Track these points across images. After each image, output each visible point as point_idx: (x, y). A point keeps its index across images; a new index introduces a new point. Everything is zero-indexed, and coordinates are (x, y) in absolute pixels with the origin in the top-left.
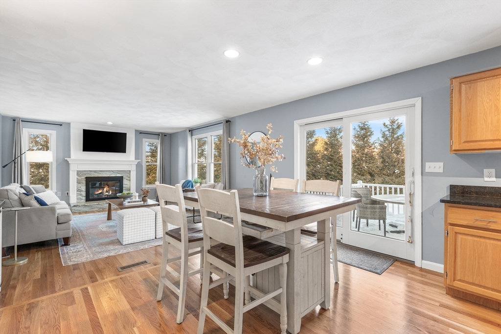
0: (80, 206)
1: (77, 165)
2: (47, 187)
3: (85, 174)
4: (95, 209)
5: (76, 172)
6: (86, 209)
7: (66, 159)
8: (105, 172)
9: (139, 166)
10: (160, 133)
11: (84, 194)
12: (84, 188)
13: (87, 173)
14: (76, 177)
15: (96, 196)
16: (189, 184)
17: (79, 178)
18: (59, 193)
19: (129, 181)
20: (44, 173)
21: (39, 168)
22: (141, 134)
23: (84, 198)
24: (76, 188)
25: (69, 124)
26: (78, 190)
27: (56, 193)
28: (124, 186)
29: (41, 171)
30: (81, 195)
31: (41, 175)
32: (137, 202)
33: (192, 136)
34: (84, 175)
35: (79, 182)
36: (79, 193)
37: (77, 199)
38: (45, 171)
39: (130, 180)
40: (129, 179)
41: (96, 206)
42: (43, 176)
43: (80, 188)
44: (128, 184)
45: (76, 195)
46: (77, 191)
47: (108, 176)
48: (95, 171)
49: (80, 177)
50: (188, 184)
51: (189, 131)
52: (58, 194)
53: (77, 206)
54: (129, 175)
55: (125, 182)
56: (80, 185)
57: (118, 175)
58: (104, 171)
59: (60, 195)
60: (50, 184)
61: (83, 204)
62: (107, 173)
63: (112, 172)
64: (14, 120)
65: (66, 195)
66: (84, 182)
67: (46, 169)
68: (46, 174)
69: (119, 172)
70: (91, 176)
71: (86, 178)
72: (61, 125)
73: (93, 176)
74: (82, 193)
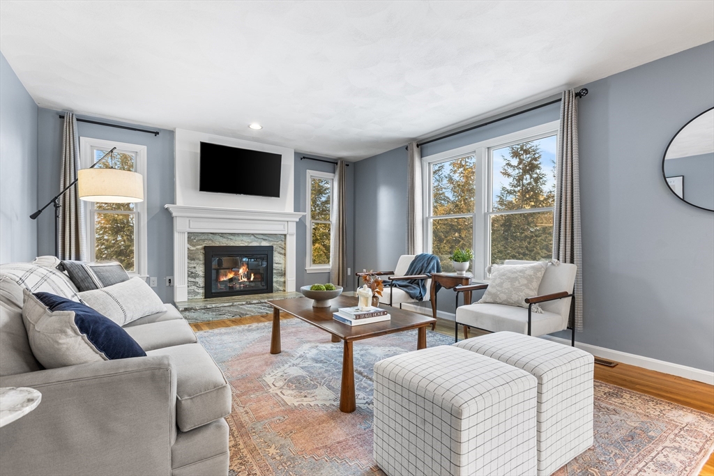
0: (196, 310)
1: (188, 219)
2: (129, 266)
3: (204, 240)
4: (225, 317)
5: (186, 235)
6: (209, 316)
7: (166, 206)
8: (241, 238)
9: (301, 225)
10: (340, 158)
11: (201, 281)
12: (200, 270)
13: (206, 237)
14: (187, 245)
15: (222, 287)
16: (432, 264)
17: (192, 248)
18: (154, 279)
19: (283, 256)
20: (124, 241)
21: (117, 233)
22: (305, 159)
23: (202, 291)
24: (186, 269)
25: (171, 133)
26: (192, 274)
27: (148, 281)
28: (275, 265)
29: (119, 238)
30: (195, 283)
31: (120, 246)
32: (372, 315)
33: (422, 157)
34: (201, 243)
35: (191, 257)
36: (192, 280)
37: (189, 293)
38: (125, 238)
39: (285, 255)
40: (283, 252)
41: (228, 309)
42: (122, 248)
43: (193, 270)
44: (282, 262)
45: (186, 285)
46: (189, 276)
47: (246, 244)
48: (222, 235)
49: (194, 246)
50: (428, 264)
51: (418, 146)
52: (151, 283)
53: (191, 309)
54: (283, 243)
55: (277, 258)
56: (193, 264)
57: (264, 244)
58: (238, 234)
59: (156, 285)
60: (135, 260)
61: (202, 304)
62: (245, 238)
63: (252, 237)
64: (62, 117)
65: (168, 284)
66: (202, 257)
67: (127, 235)
68: (127, 243)
69: (266, 236)
70: (213, 245)
71: (205, 248)
72: (156, 133)
73: (217, 244)
74: (197, 280)
